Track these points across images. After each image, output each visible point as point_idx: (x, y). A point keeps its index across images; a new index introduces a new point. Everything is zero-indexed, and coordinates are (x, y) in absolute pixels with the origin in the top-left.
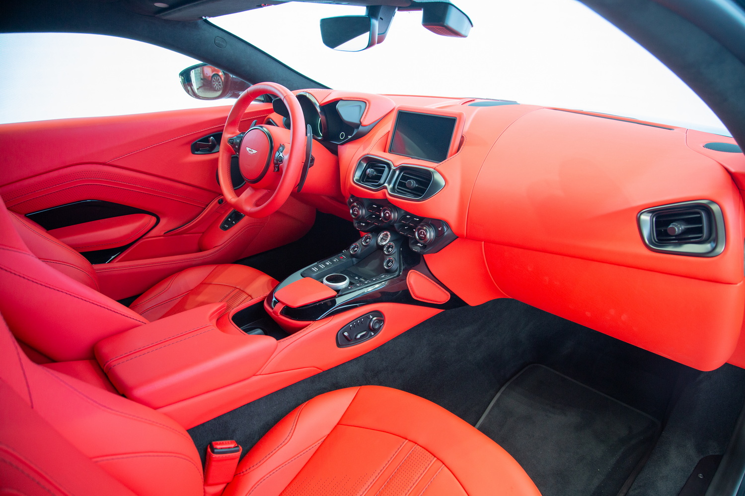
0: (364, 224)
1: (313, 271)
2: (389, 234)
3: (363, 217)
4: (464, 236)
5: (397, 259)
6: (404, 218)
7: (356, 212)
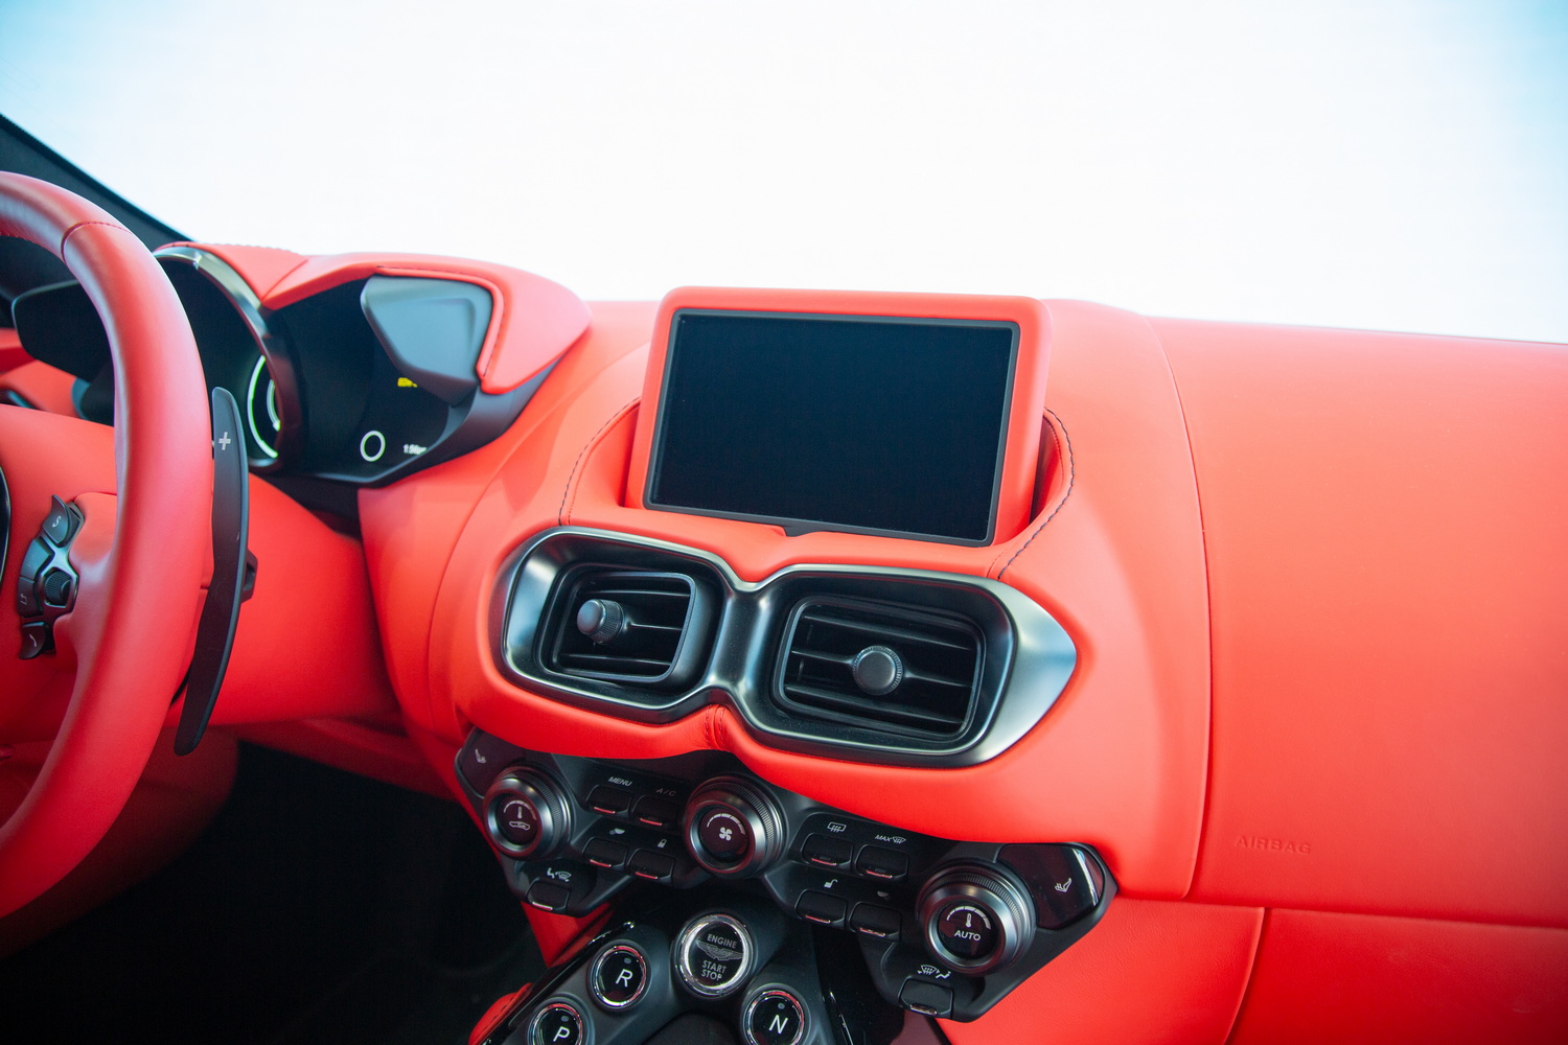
0: (565, 876)
2: (739, 929)
3: (562, 841)
6: (814, 835)
7: (519, 823)
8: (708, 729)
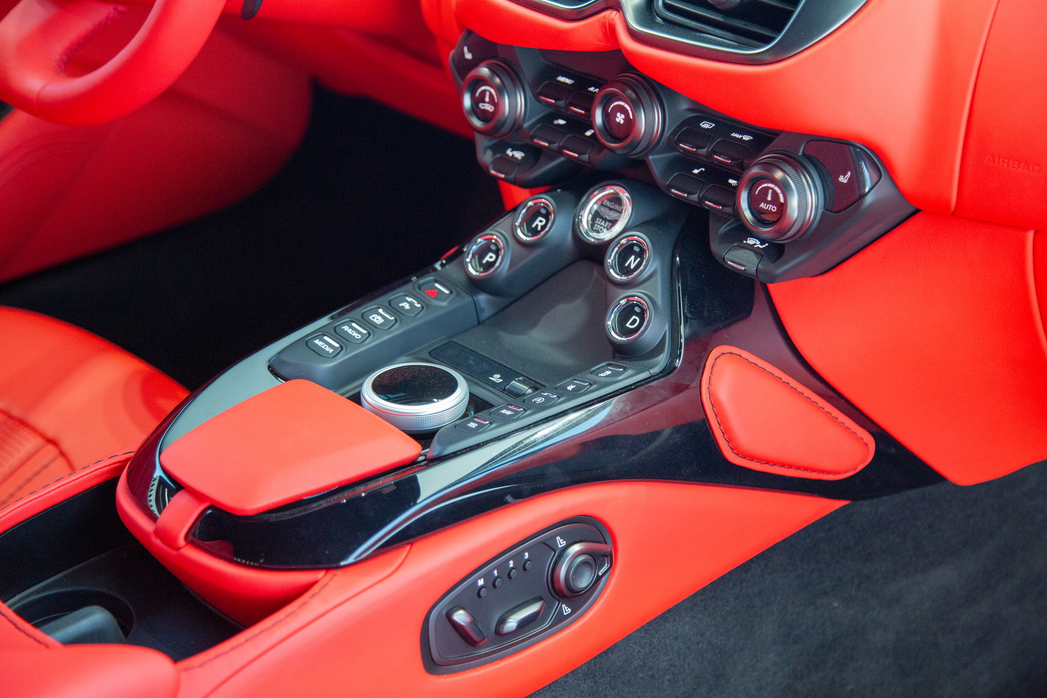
0: (519, 155)
1: (319, 353)
2: (625, 196)
3: (517, 127)
4: (948, 204)
5: (659, 301)
6: (688, 130)
7: (486, 105)
8: (605, 28)
